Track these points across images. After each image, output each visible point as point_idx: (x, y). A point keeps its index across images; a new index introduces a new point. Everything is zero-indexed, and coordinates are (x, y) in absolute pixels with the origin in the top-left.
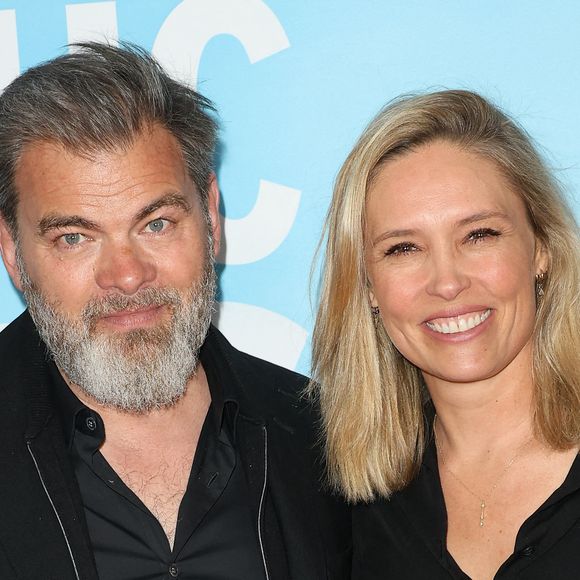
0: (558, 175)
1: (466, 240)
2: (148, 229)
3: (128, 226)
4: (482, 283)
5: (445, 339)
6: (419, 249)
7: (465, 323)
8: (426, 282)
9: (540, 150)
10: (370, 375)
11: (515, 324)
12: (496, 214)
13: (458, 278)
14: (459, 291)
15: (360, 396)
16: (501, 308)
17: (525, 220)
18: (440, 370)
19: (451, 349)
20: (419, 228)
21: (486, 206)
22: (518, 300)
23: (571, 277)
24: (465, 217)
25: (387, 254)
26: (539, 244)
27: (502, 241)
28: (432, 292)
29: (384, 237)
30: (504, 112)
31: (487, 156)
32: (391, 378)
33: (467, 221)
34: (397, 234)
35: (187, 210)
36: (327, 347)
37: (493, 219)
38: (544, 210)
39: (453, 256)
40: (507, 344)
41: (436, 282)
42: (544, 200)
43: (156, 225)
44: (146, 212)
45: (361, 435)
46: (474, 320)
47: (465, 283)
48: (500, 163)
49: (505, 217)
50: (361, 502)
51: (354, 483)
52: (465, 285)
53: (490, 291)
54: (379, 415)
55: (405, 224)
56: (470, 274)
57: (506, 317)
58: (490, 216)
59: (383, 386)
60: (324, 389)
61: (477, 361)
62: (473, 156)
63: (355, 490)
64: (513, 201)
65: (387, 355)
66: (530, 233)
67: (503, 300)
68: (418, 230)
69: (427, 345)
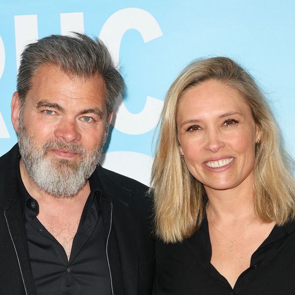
0: (266, 96)
1: (222, 125)
2: (83, 119)
3: (76, 114)
4: (230, 145)
5: (213, 170)
6: (202, 129)
7: (222, 163)
8: (204, 144)
9: (258, 84)
10: (178, 186)
11: (245, 164)
12: (236, 113)
13: (218, 142)
14: (219, 148)
15: (172, 195)
16: (238, 157)
17: (251, 116)
18: (210, 184)
19: (215, 174)
20: (202, 119)
21: (233, 110)
22: (246, 153)
23: (271, 142)
24: (222, 114)
25: (187, 130)
26: (258, 127)
27: (240, 126)
28: (207, 149)
29: (185, 123)
30: (242, 67)
31: (234, 87)
32: (188, 187)
33: (223, 116)
34: (192, 121)
35: (101, 119)
36: (159, 172)
37: (235, 115)
38: (259, 112)
39: (217, 132)
40: (241, 173)
41: (209, 144)
42: (260, 107)
43: (87, 119)
44: (85, 112)
45: (172, 213)
46: (226, 162)
47: (222, 145)
48: (239, 91)
49: (241, 114)
50: (170, 243)
51: (168, 234)
52: (222, 146)
53: (233, 149)
54: (181, 204)
55: (195, 117)
56: (224, 141)
57: (241, 161)
58: (234, 114)
59: (184, 191)
60: (156, 192)
61: (226, 181)
62: (227, 87)
63: (168, 238)
64: (245, 107)
65: (187, 177)
66: (253, 123)
67: (239, 153)
68: (202, 120)
69: (205, 173)
